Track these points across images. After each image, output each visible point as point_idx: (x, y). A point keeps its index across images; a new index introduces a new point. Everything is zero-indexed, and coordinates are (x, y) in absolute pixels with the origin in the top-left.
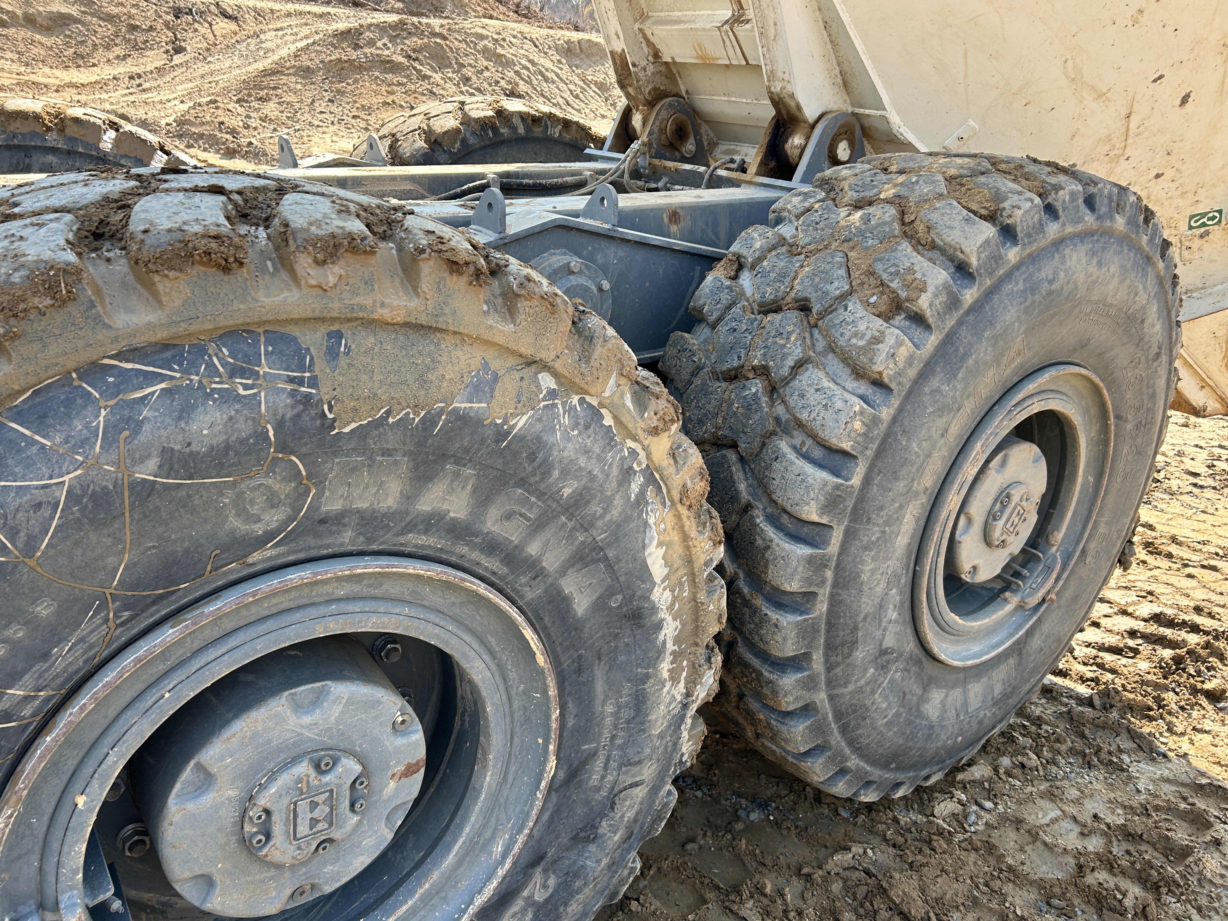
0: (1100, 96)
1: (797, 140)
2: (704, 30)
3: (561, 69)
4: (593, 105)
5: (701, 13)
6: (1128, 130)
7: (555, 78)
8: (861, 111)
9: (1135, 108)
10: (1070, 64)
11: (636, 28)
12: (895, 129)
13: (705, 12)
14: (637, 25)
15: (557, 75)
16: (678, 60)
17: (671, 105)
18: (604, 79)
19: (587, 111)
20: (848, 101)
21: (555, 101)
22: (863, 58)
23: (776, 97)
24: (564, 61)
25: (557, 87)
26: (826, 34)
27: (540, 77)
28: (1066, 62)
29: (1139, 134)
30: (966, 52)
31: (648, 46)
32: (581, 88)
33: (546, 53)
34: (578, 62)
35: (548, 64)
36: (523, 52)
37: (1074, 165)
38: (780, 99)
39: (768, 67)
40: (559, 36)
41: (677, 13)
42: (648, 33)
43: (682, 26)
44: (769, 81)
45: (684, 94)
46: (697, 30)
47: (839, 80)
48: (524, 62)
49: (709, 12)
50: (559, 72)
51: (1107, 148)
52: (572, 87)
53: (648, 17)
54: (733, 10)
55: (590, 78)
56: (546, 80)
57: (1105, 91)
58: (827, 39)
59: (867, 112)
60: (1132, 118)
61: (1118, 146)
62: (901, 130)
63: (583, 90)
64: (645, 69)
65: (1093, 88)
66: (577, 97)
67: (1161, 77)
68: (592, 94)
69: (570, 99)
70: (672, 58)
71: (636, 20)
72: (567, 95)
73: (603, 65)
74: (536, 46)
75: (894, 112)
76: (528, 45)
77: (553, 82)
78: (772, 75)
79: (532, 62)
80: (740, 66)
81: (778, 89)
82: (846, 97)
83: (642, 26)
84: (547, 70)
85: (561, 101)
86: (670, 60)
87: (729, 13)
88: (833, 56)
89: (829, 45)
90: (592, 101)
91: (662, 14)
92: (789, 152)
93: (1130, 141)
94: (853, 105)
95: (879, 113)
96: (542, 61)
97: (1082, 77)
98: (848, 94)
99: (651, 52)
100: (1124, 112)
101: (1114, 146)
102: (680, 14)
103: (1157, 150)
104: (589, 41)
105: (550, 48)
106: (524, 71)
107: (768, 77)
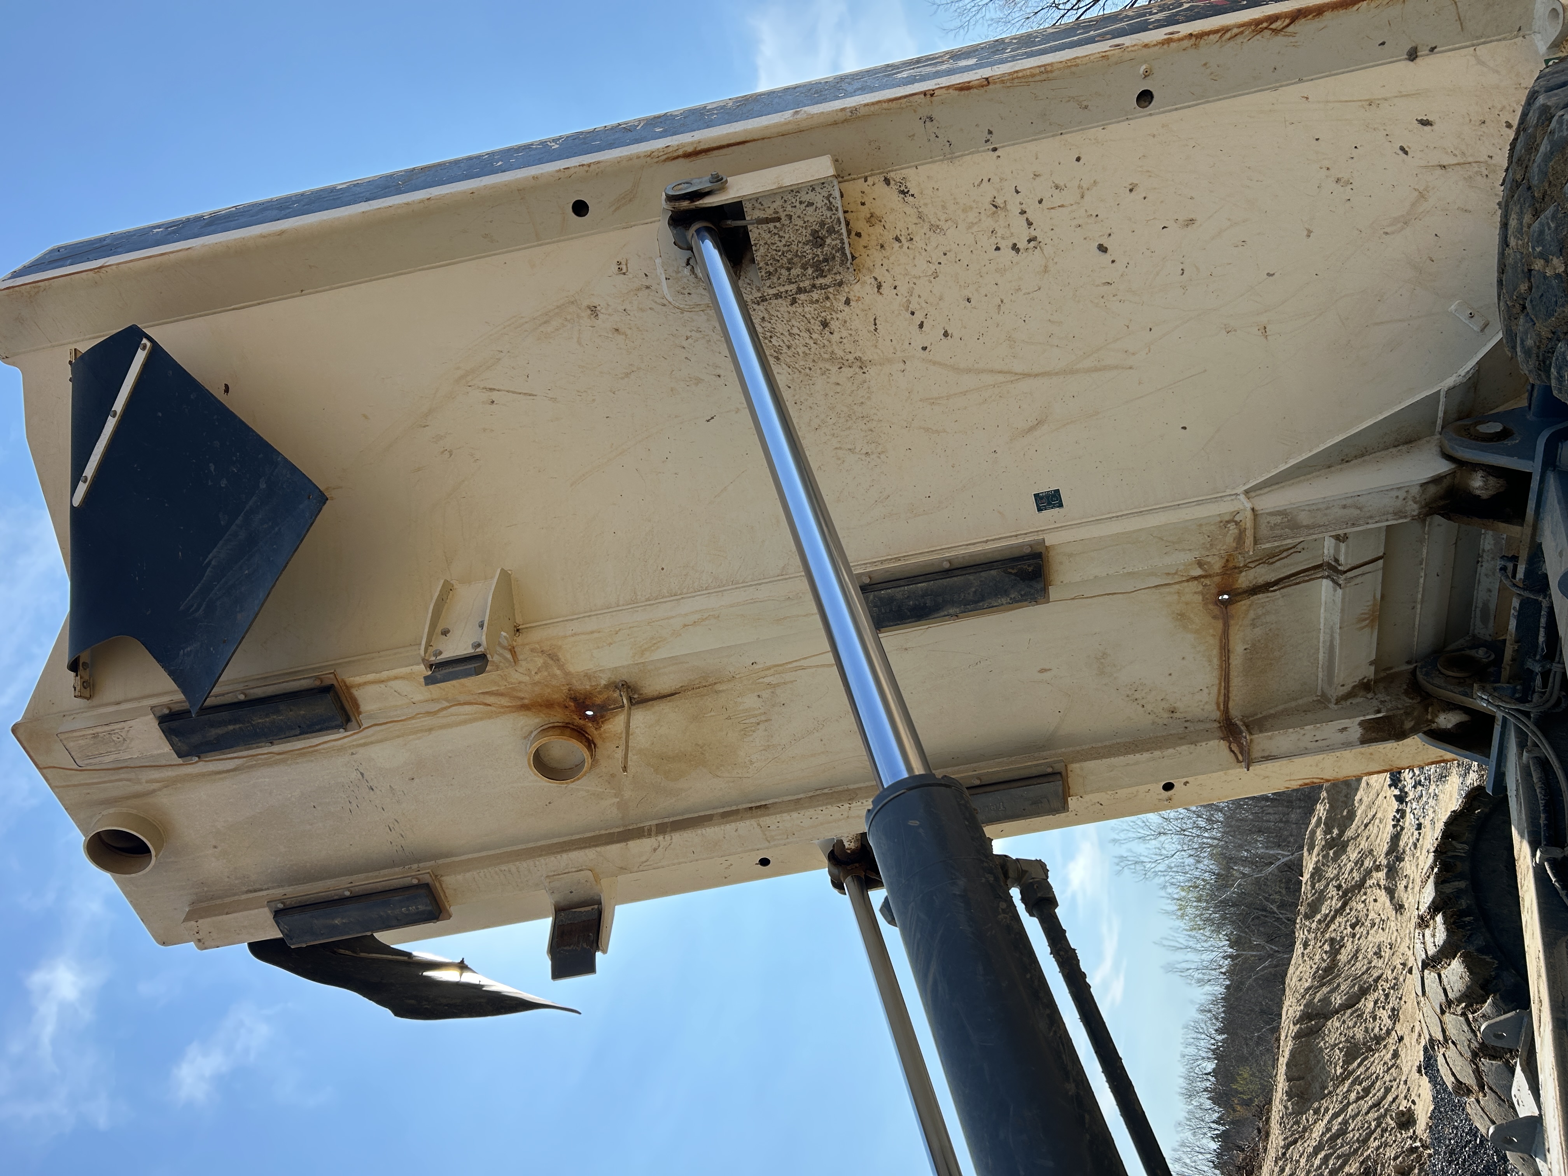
0: (1422, 196)
1: (1477, 483)
2: (1343, 610)
3: (1327, 1110)
4: (1379, 1069)
5: (1322, 621)
6: (1458, 164)
7: (1340, 1119)
8: (1439, 422)
9: (1436, 163)
10: (1388, 230)
11: (1336, 707)
12: (1459, 380)
13: (1322, 616)
14: (1332, 706)
15: (1336, 1115)
16: (1373, 657)
17: (1427, 674)
18: (1341, 1050)
19: (1387, 1078)
20: (1428, 438)
21: (1373, 1124)
22: (1381, 417)
23: (1424, 510)
24: (1316, 1105)
25: (1354, 1117)
26: (1355, 461)
27: (1339, 1141)
28: (1386, 233)
29: (1463, 153)
30: (1377, 324)
31: (1355, 696)
32: (1353, 1083)
33: (1305, 1130)
34: (1317, 1085)
35: (1320, 1127)
36: (1303, 1161)
37: (1499, 204)
38: (1427, 505)
39: (1390, 517)
40: (1281, 1107)
41: (1321, 656)
42: (1342, 691)
43: (1337, 642)
44: (1405, 517)
45: (1412, 666)
46: (1342, 621)
47: (1404, 448)
48: (1317, 1162)
49: (1322, 610)
50: (1331, 1112)
51: (1479, 178)
52: (1353, 1096)
53: (1323, 695)
54: (1322, 577)
55: (1339, 1071)
56: (1342, 1132)
57: (1417, 193)
58: (1360, 460)
59: (1441, 414)
60: (1445, 164)
61: (1476, 169)
62: (1463, 374)
63: (1357, 1081)
64: (1382, 702)
65: (1413, 205)
66: (1367, 1091)
67: (1402, 149)
68: (1362, 1069)
69: (1370, 1101)
70: (1371, 663)
71: (1326, 707)
72: (1365, 1105)
73: (1321, 1050)
74: (1295, 1142)
75: (1442, 384)
76: (1294, 1152)
77: (1345, 1123)
78: (1399, 513)
79: (1317, 1150)
80: (1385, 569)
81: (1415, 506)
82: (1424, 440)
83: (1333, 700)
84: (1328, 1130)
85: (1373, 1115)
86: (1373, 668)
87: (1326, 584)
88: (1378, 454)
89: (1367, 458)
90: (1373, 1069)
91: (1320, 675)
92: (1491, 492)
93: (1470, 159)
94: (1433, 434)
95: (1442, 399)
96: (1316, 1134)
97: (1403, 216)
98: (1419, 439)
99: (1362, 693)
100: (1439, 172)
101: (1477, 172)
102: (1321, 650)
103: (1480, 133)
104: (1288, 1065)
105: (1297, 1123)
106: (1331, 1162)
107: (1401, 518)
